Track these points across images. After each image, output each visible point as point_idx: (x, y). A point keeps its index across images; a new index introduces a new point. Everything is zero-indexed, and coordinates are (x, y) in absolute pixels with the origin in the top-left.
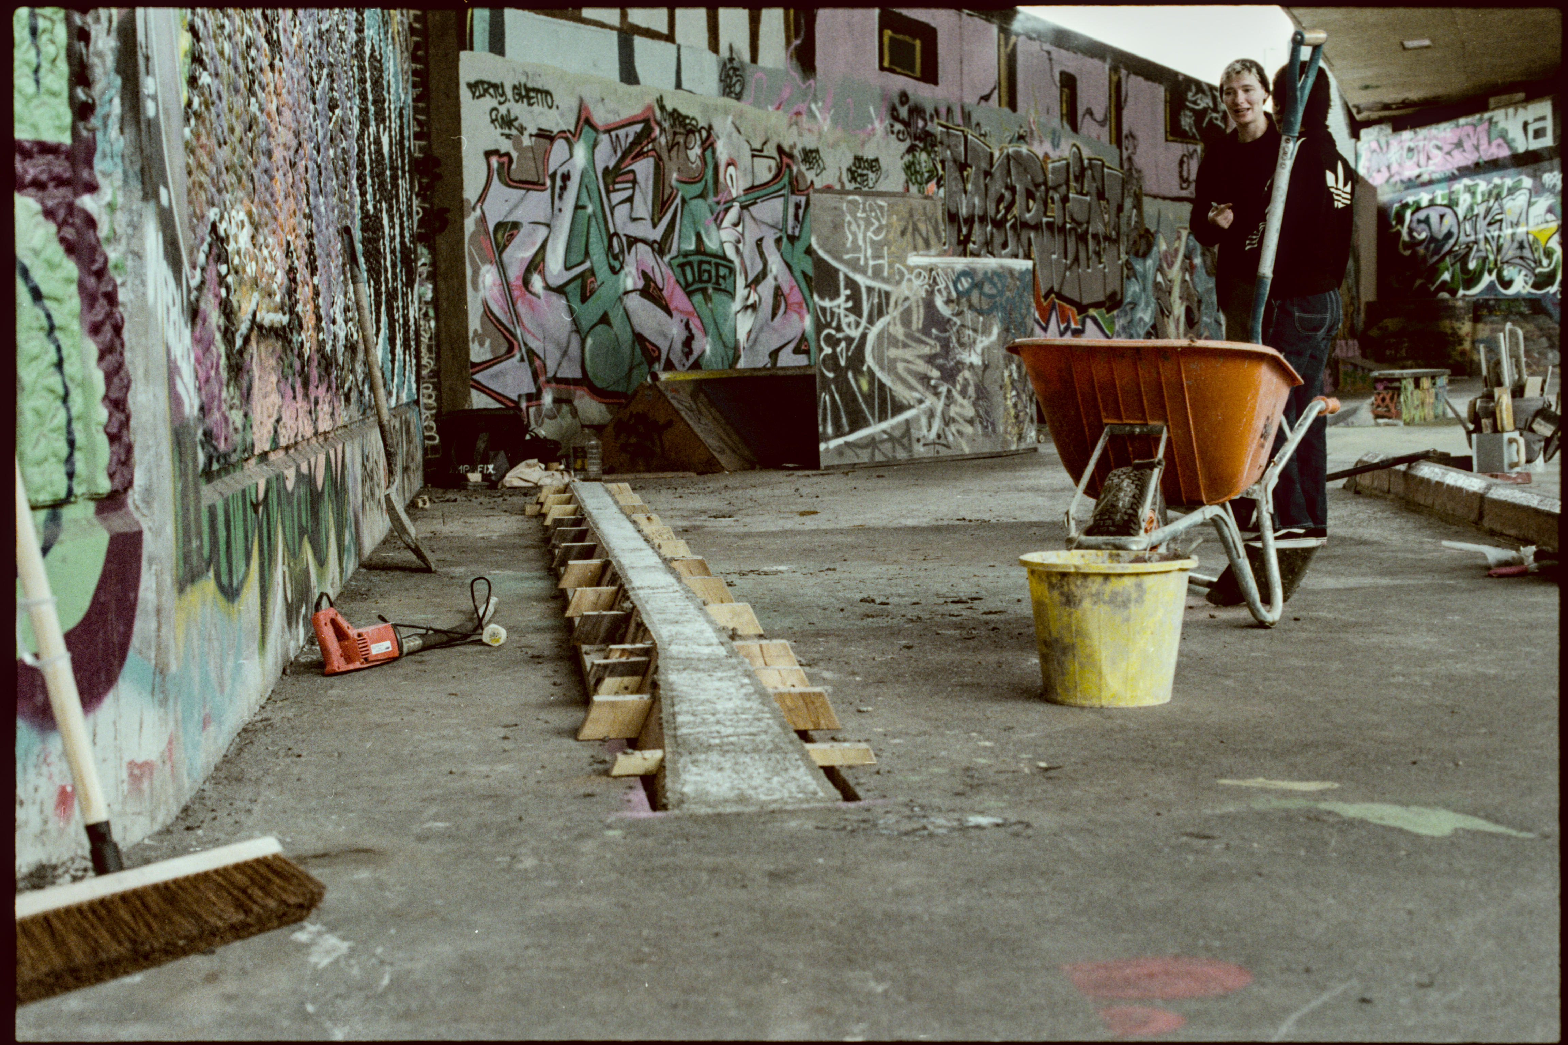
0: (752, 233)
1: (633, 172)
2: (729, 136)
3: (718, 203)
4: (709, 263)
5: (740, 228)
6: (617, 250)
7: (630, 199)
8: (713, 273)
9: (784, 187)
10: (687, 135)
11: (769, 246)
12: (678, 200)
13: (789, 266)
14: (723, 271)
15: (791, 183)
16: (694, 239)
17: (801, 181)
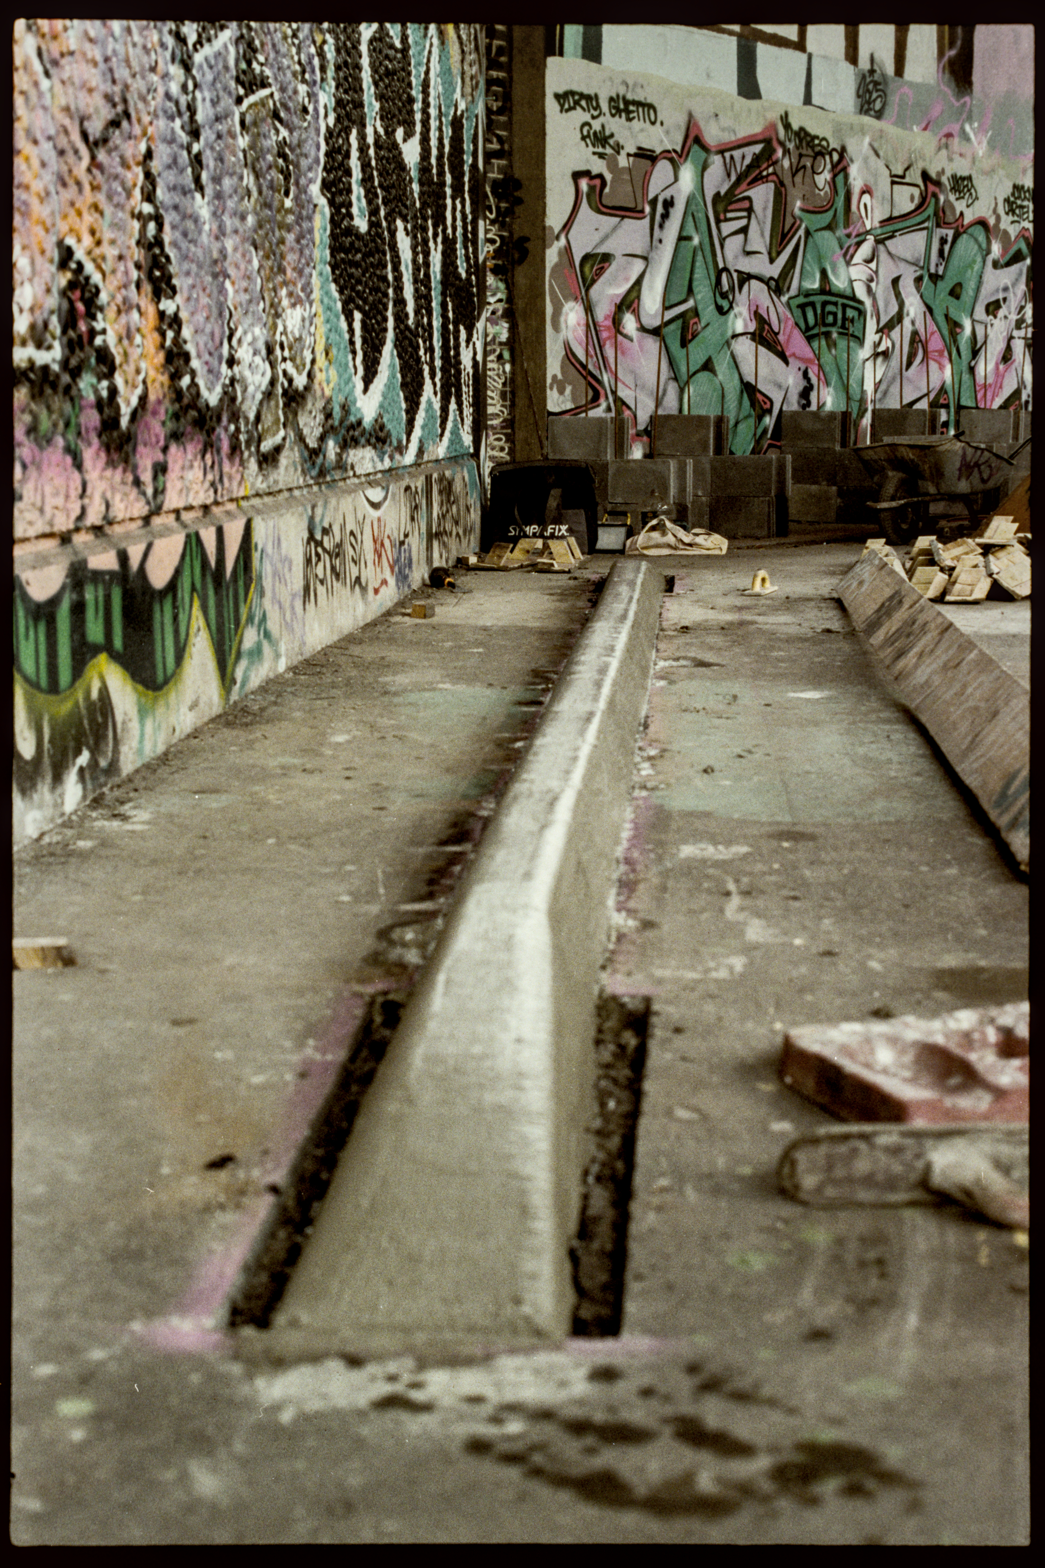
0: (887, 270)
1: (749, 198)
2: (866, 160)
3: (848, 236)
4: (835, 304)
5: (873, 265)
6: (725, 286)
7: (744, 230)
8: (840, 316)
9: (928, 218)
10: (815, 158)
11: (907, 287)
12: (801, 232)
13: (930, 309)
14: (850, 313)
15: (936, 214)
16: (818, 276)
17: (948, 213)
